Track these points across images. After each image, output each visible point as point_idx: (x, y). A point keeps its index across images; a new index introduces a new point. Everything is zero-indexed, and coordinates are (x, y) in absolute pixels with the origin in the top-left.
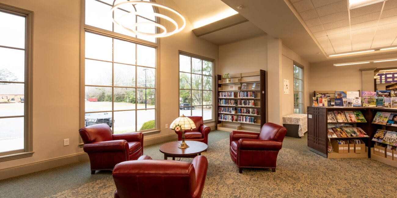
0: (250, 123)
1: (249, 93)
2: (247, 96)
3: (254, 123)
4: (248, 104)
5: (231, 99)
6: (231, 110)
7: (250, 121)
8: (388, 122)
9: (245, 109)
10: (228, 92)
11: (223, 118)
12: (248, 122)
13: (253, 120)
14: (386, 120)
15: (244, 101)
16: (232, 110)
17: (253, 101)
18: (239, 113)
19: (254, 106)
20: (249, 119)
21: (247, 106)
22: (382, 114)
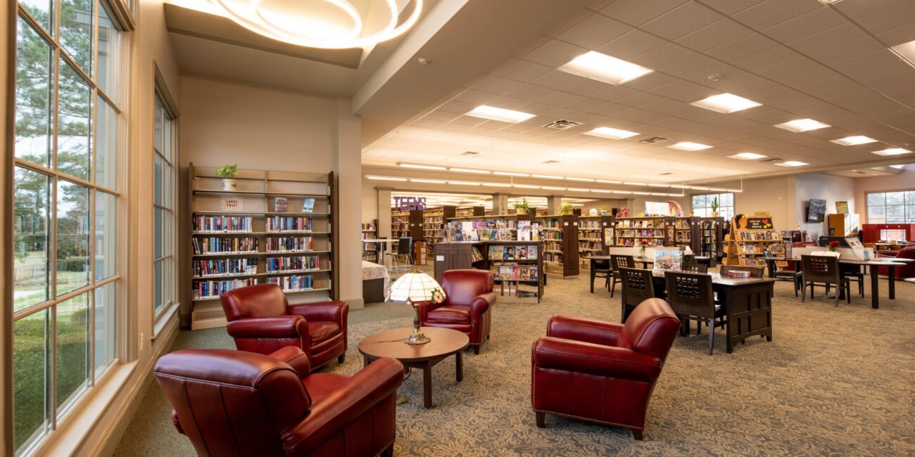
0: (303, 290)
1: (299, 220)
2: (295, 227)
3: (312, 289)
4: (296, 246)
5: (241, 237)
6: (242, 266)
7: (303, 285)
8: (504, 256)
9: (289, 259)
10: (231, 216)
11: (211, 290)
12: (296, 289)
13: (310, 283)
14: (502, 254)
15: (285, 239)
16: (248, 264)
17: (310, 239)
18: (269, 269)
19: (311, 251)
20: (301, 281)
21: (295, 250)
22: (496, 248)
